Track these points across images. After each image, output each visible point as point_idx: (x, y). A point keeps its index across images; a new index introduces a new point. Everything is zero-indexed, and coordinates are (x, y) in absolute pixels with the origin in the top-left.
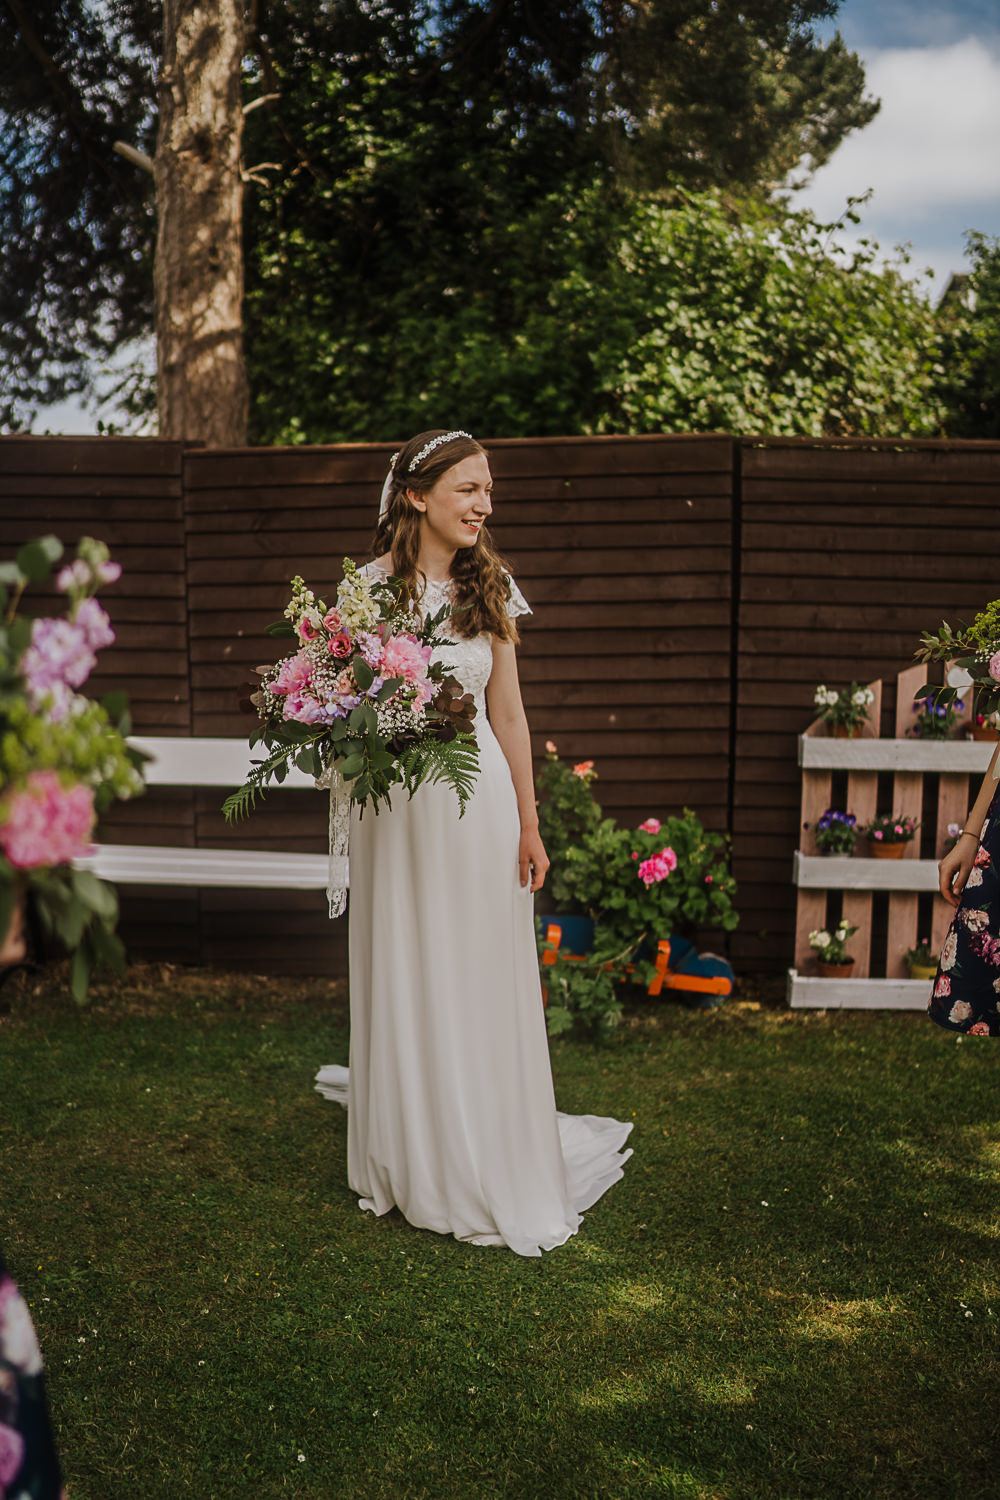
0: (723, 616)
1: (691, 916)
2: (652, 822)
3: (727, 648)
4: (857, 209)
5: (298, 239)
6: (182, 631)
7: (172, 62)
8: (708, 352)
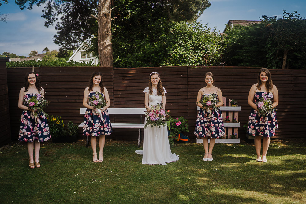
0: (186, 90)
1: (183, 130)
2: (177, 118)
3: (187, 95)
4: (206, 25)
5: (118, 26)
6: (113, 93)
7: (101, 3)
8: (184, 47)
